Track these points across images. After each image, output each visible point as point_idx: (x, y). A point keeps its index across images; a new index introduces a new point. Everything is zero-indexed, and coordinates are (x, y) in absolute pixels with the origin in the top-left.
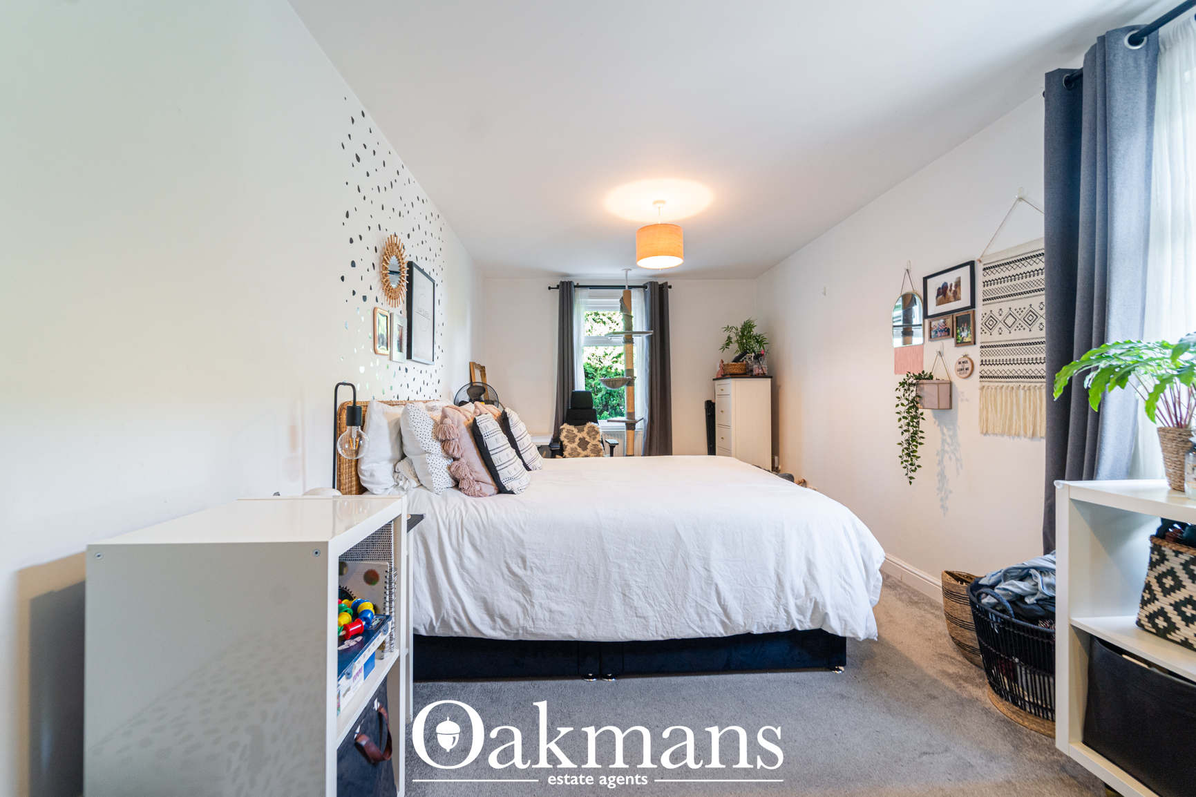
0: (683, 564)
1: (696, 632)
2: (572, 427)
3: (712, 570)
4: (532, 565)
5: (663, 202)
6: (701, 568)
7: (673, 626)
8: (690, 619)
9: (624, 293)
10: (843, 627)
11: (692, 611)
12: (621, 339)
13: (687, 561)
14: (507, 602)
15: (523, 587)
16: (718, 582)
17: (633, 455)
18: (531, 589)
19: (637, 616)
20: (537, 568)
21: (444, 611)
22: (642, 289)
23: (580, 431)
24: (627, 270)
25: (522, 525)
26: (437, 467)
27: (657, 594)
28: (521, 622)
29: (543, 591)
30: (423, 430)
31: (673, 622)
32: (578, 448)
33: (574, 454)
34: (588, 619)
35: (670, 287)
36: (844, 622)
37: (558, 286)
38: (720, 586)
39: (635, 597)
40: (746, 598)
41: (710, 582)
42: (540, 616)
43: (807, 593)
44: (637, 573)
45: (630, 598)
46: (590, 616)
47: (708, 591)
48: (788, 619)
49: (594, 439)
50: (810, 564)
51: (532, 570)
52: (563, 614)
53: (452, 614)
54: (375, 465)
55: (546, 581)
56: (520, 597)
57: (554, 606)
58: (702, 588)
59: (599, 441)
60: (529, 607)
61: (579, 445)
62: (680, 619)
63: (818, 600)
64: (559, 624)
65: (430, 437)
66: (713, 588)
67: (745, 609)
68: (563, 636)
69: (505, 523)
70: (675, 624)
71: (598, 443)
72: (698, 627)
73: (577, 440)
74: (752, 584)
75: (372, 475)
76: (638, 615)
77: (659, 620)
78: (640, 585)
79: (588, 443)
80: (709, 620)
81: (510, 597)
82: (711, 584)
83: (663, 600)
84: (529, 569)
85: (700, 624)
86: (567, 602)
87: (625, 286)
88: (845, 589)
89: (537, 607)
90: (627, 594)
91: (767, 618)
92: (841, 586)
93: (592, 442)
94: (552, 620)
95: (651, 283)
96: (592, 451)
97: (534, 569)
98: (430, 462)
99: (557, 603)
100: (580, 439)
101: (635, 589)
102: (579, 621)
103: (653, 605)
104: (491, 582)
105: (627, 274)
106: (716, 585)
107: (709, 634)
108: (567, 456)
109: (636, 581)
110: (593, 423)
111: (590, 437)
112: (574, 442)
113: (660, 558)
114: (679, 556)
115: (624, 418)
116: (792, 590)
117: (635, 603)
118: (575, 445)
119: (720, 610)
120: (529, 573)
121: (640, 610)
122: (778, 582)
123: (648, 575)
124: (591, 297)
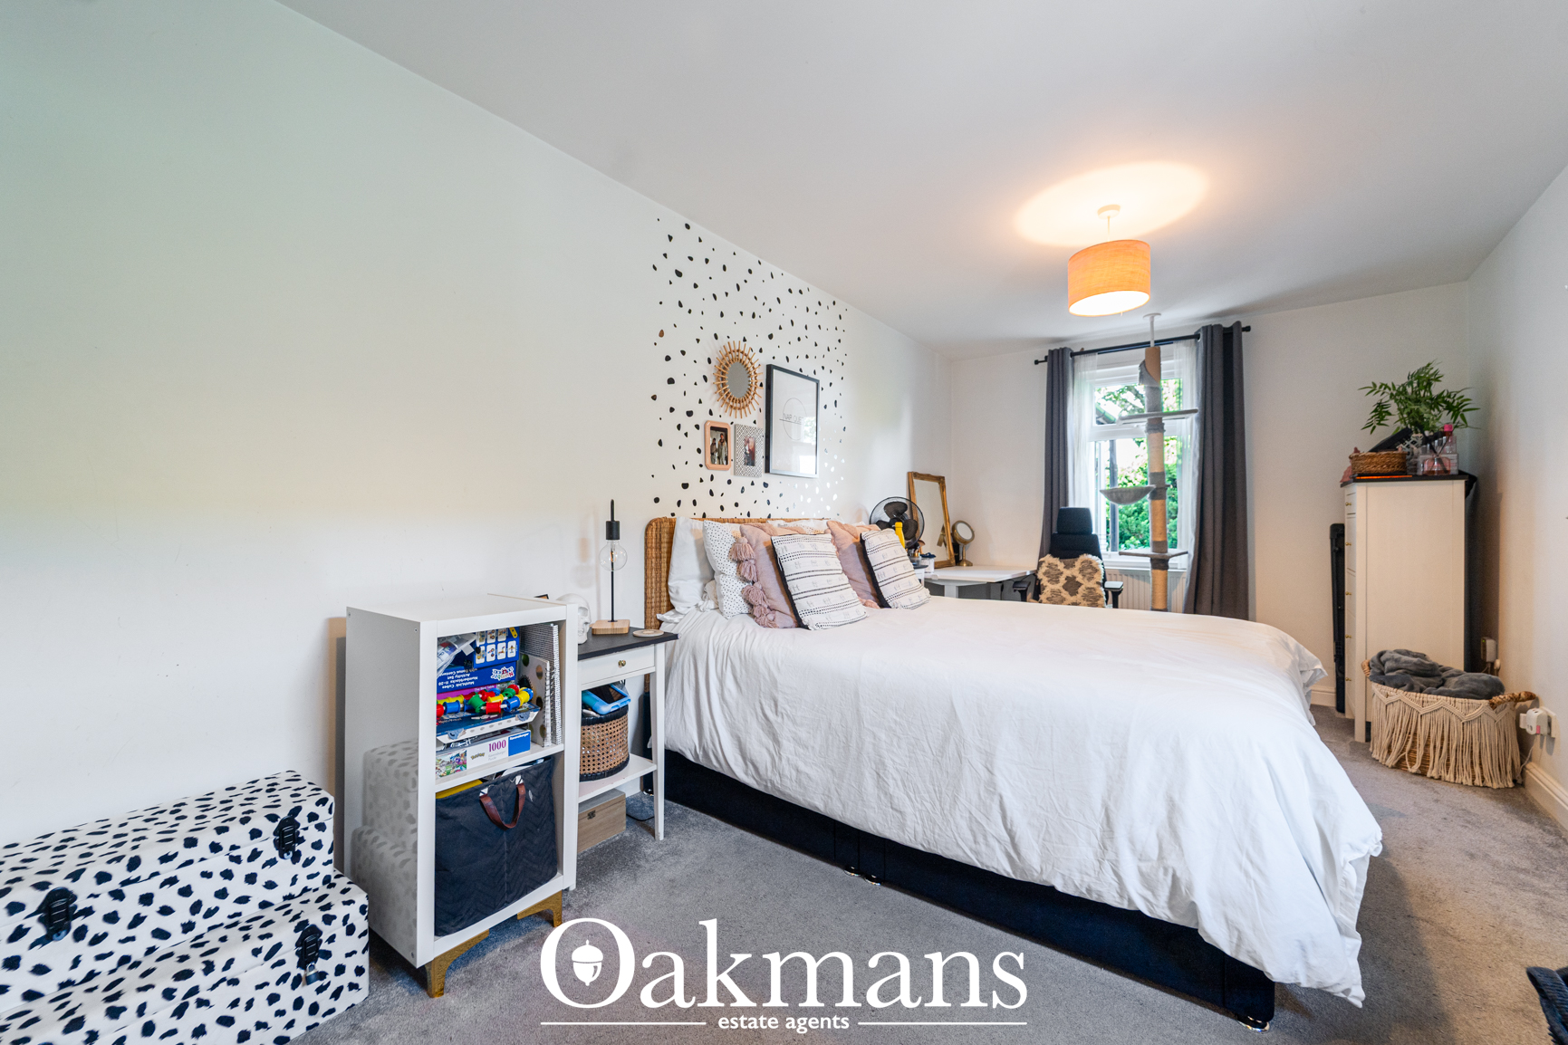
0: (956, 754)
1: (968, 856)
2: (1056, 561)
3: (996, 772)
4: (783, 711)
5: (1116, 207)
6: (980, 766)
7: (936, 836)
8: (959, 834)
9: (1147, 354)
10: (1235, 940)
11: (963, 824)
12: (1143, 425)
13: (962, 750)
14: (759, 748)
15: (774, 734)
16: (1004, 794)
17: (1165, 610)
18: (780, 739)
19: (892, 808)
20: (787, 715)
21: (704, 741)
22: (1193, 340)
23: (1067, 567)
24: (1153, 316)
25: (780, 663)
26: (730, 589)
27: (919, 786)
28: (769, 773)
29: (792, 745)
30: (720, 549)
31: (937, 831)
32: (1063, 590)
33: (1056, 599)
34: (836, 793)
35: (1248, 329)
36: (1236, 933)
37: (1046, 357)
38: (1006, 801)
39: (891, 782)
40: (1047, 831)
41: (992, 789)
42: (787, 773)
43: (1161, 857)
44: (895, 750)
45: (884, 781)
46: (839, 790)
47: (988, 801)
48: (1121, 889)
49: (1089, 579)
50: (1173, 809)
51: (783, 718)
52: (810, 778)
53: (711, 745)
54: (682, 582)
55: (796, 733)
56: (770, 744)
57: (802, 767)
58: (979, 795)
59: (1098, 583)
60: (777, 759)
61: (1065, 587)
62: (946, 829)
63: (1178, 874)
64: (805, 788)
65: (726, 557)
66: (997, 799)
67: (1044, 846)
68: (809, 804)
69: (764, 658)
70: (939, 835)
71: (1096, 586)
72: (971, 849)
73: (1062, 580)
74: (1060, 811)
75: (677, 592)
76: (894, 806)
77: (920, 822)
78: (898, 767)
79: (1079, 585)
80: (987, 845)
81: (760, 742)
82: (994, 793)
83: (926, 796)
84: (780, 715)
85: (974, 846)
86: (816, 765)
87: (1149, 343)
88: (1247, 874)
89: (784, 762)
90: (881, 775)
91: (1081, 872)
92: (1240, 866)
93: (1086, 584)
94: (799, 782)
95: (1205, 329)
96: (1085, 597)
97: (785, 716)
98: (723, 583)
99: (805, 763)
100: (1067, 578)
101: (892, 770)
102: (827, 793)
103: (914, 799)
104: (746, 721)
105: (1152, 323)
106: (1001, 797)
107: (987, 866)
108: (1044, 600)
109: (893, 761)
110: (1090, 556)
111: (1084, 576)
112: (1057, 582)
113: (927, 737)
114: (952, 741)
115: (1148, 550)
116: (1132, 842)
117: (891, 790)
118: (1058, 586)
119: (1007, 838)
120: (779, 720)
121: (896, 801)
122: (1105, 822)
123: (910, 757)
124: (1101, 366)
